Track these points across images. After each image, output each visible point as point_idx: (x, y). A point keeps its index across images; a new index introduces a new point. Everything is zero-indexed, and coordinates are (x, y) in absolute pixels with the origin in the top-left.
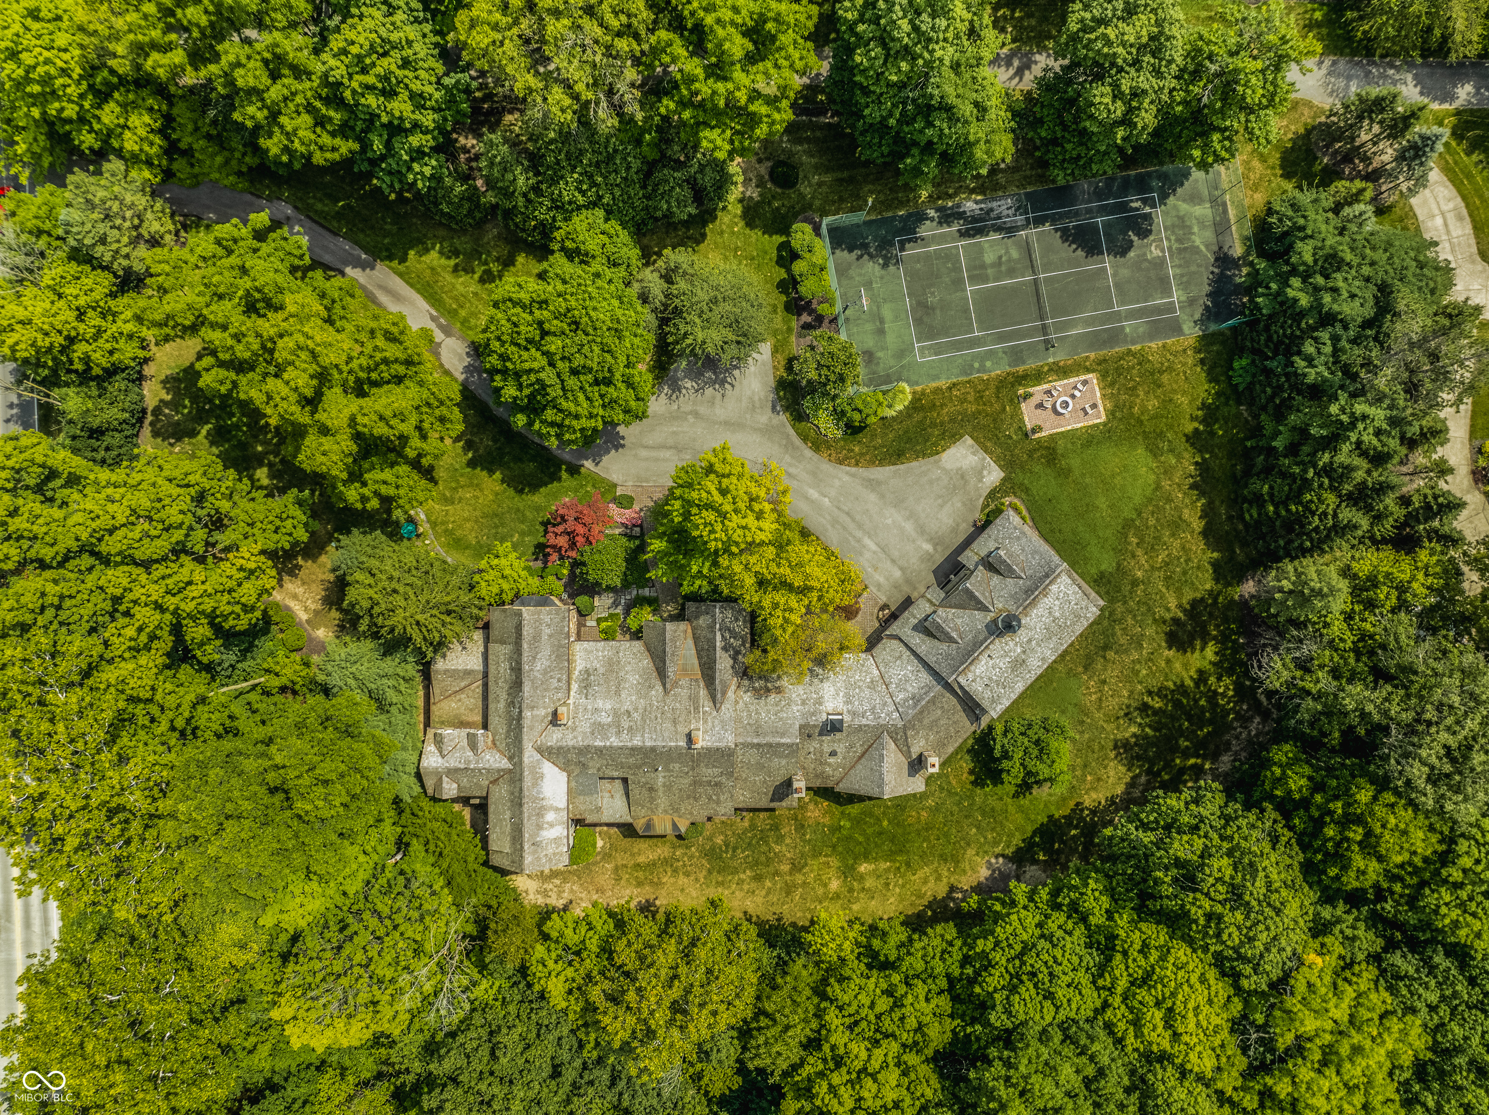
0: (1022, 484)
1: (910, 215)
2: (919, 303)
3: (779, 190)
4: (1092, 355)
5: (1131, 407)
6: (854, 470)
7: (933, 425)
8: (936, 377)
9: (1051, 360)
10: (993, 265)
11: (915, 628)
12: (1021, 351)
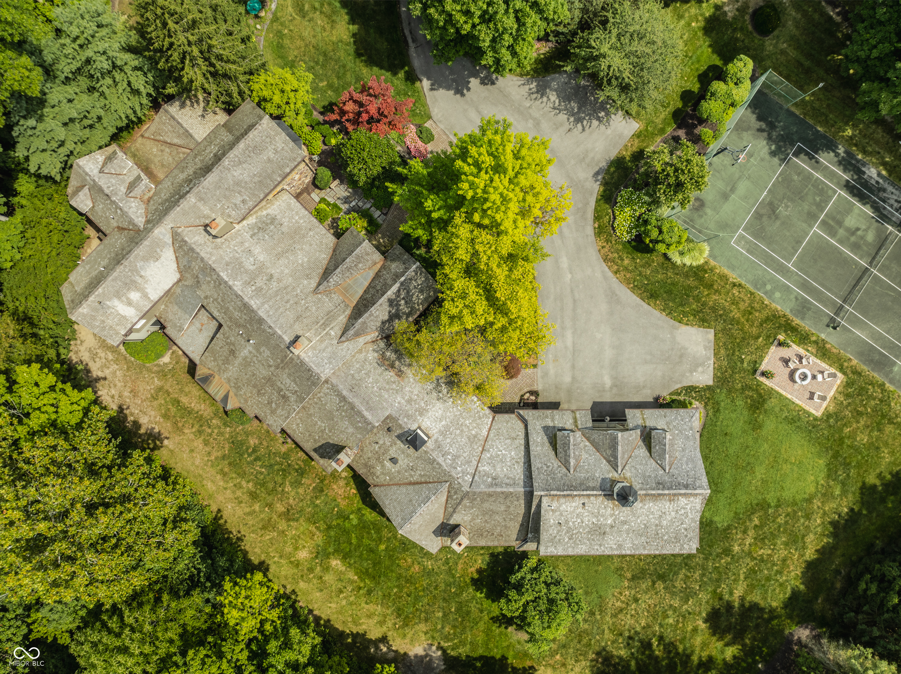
0: (718, 403)
1: (824, 137)
2: (771, 204)
3: (750, 28)
4: (855, 362)
5: (845, 425)
6: (610, 274)
7: (697, 299)
8: (732, 268)
9: (823, 336)
10: (848, 230)
11: (546, 429)
12: (809, 309)
